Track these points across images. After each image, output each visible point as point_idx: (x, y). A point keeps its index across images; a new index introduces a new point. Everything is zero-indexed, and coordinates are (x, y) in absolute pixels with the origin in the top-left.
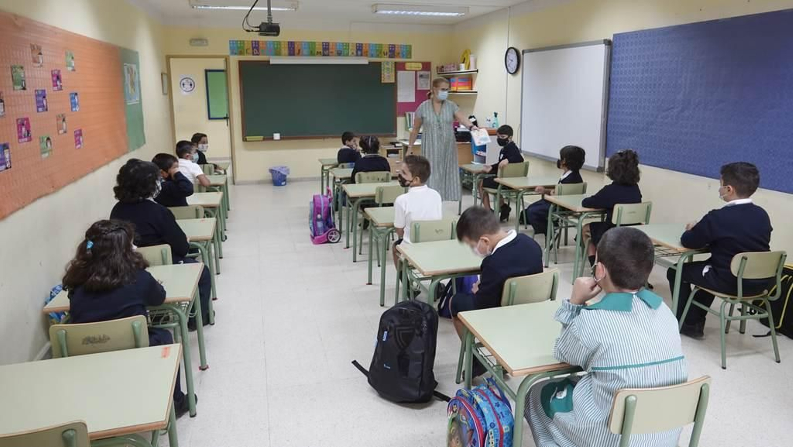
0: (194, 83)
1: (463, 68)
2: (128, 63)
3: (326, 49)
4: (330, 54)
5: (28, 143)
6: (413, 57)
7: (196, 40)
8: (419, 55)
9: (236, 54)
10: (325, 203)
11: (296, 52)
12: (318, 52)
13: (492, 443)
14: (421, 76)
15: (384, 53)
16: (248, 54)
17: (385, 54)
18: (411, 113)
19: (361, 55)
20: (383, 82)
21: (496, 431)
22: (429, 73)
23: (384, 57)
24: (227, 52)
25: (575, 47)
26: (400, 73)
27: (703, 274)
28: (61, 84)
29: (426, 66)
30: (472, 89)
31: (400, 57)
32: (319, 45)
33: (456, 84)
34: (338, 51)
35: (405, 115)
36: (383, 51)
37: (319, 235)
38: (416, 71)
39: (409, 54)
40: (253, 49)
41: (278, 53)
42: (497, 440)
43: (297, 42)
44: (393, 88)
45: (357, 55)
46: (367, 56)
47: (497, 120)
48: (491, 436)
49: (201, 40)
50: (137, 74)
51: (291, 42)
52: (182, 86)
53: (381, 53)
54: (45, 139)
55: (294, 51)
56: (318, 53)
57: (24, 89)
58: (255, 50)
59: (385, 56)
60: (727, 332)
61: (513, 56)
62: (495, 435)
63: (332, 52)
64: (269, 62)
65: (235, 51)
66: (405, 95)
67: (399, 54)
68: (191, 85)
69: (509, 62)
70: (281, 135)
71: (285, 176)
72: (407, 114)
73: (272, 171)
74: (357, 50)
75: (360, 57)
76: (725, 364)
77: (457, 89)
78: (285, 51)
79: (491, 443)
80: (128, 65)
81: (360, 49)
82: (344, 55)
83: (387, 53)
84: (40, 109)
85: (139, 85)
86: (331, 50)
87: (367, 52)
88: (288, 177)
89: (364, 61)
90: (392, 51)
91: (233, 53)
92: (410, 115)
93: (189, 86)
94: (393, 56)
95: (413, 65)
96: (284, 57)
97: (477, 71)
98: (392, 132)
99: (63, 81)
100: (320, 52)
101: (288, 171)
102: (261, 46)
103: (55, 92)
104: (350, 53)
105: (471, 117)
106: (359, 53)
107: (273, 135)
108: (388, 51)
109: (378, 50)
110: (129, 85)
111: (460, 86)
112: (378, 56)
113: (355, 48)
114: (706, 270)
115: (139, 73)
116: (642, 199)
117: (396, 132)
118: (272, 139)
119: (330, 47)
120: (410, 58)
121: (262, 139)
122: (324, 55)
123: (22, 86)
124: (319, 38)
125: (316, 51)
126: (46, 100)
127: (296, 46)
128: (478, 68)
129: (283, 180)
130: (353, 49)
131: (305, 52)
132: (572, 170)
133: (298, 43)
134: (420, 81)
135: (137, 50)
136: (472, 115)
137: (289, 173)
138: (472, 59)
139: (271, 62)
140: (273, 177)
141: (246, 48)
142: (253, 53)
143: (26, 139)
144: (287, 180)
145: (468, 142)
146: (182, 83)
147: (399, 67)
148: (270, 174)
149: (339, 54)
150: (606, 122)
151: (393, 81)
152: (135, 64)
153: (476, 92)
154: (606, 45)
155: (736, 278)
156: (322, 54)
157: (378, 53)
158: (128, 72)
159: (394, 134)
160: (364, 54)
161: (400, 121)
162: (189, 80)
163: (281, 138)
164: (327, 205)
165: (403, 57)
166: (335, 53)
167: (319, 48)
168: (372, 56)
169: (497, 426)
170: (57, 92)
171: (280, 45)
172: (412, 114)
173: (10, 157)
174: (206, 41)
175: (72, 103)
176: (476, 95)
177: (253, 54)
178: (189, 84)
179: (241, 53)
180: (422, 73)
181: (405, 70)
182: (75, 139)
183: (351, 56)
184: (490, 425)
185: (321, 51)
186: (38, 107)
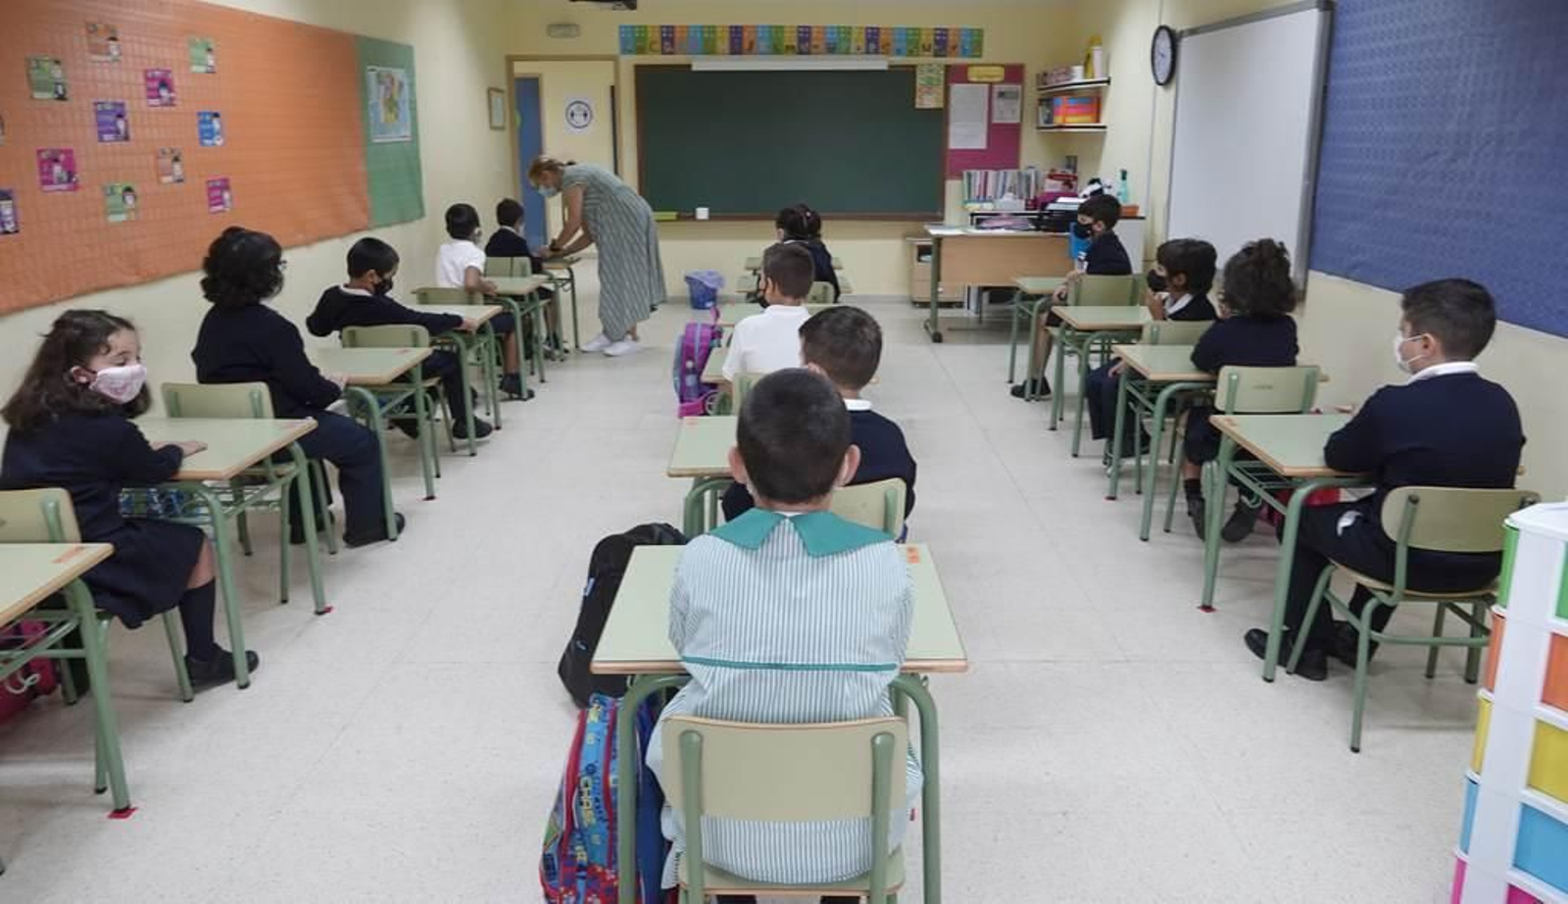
0: (591, 112)
1: (1078, 75)
2: (378, 65)
3: (805, 42)
4: (813, 50)
5: (69, 193)
6: (985, 53)
7: (559, 26)
8: (998, 51)
9: (630, 52)
10: (702, 339)
11: (746, 45)
12: (787, 47)
13: (588, 804)
14: (1001, 94)
15: (924, 46)
16: (654, 51)
17: (926, 49)
18: (972, 172)
19: (876, 52)
20: (918, 106)
21: (597, 781)
22: (1019, 87)
23: (923, 56)
24: (614, 47)
25: (1260, 19)
26: (957, 89)
27: (1340, 531)
28: (172, 95)
29: (1014, 73)
30: (1098, 121)
31: (957, 55)
32: (791, 32)
33: (1062, 109)
34: (828, 44)
35: (960, 176)
36: (922, 42)
37: (690, 401)
38: (991, 84)
39: (976, 48)
40: (662, 44)
41: (710, 50)
42: (597, 800)
43: (748, 27)
44: (939, 118)
45: (868, 52)
46: (886, 53)
47: (1125, 186)
48: (585, 790)
49: (567, 26)
50: (406, 88)
51: (736, 27)
52: (569, 117)
53: (916, 47)
54: (120, 190)
55: (740, 44)
56: (789, 49)
57: (62, 98)
58: (667, 43)
59: (927, 53)
60: (1430, 675)
61: (1164, 44)
62: (594, 788)
63: (816, 47)
64: (689, 66)
65: (629, 48)
66: (966, 134)
67: (954, 48)
68: (585, 115)
69: (1158, 58)
70: (710, 211)
71: (714, 290)
72: (965, 173)
73: (688, 279)
74: (868, 41)
75: (874, 56)
76: (1359, 743)
77: (1064, 121)
78: (723, 44)
79: (585, 804)
80: (378, 69)
81: (874, 39)
82: (840, 53)
83: (930, 46)
84: (106, 137)
85: (413, 109)
86: (814, 43)
87: (888, 45)
88: (721, 292)
89: (880, 63)
90: (942, 42)
91: (625, 51)
92: (969, 175)
93: (582, 117)
94: (943, 53)
95: (986, 70)
96: (723, 57)
97: (1108, 82)
98: (935, 211)
99: (176, 89)
100: (793, 47)
101: (720, 281)
102: (678, 35)
103: (153, 109)
104: (852, 50)
105: (1093, 182)
106: (872, 46)
107: (694, 211)
108: (932, 42)
109: (911, 40)
110: (381, 108)
111: (1072, 115)
112: (911, 53)
113: (863, 36)
114: (1346, 521)
115: (412, 85)
116: (1299, 358)
117: (943, 211)
118: (693, 217)
119: (814, 35)
120: (980, 56)
121: (674, 218)
122: (801, 53)
123: (56, 92)
124: (791, 18)
125: (786, 43)
126: (126, 121)
127: (746, 34)
128: (1111, 75)
129: (708, 297)
130: (858, 40)
131: (763, 45)
132: (1191, 293)
133: (748, 30)
134: (998, 103)
135: (412, 43)
136: (1095, 177)
137: (722, 286)
138: (1097, 56)
139: (695, 68)
140: (691, 290)
141: (649, 41)
142: (662, 49)
143: (63, 187)
144: (718, 300)
145: (1066, 234)
146: (570, 112)
147: (956, 75)
148: (686, 286)
149: (831, 49)
150: (1311, 190)
151: (941, 105)
152: (402, 67)
153: (1104, 127)
154: (1320, 11)
155: (1393, 544)
156: (797, 50)
157: (911, 47)
158: (380, 82)
159: (939, 214)
160: (881, 50)
161: (953, 188)
162: (583, 106)
163: (712, 218)
164: (705, 344)
165: (964, 53)
166: (822, 47)
167: (791, 39)
168: (899, 52)
169: (600, 773)
170: (159, 108)
171: (714, 32)
172: (975, 174)
173: (15, 214)
174: (576, 26)
175: (202, 132)
176: (1105, 133)
177: (664, 53)
178: (582, 112)
179: (640, 51)
180: (1005, 87)
181: (966, 81)
182: (209, 195)
183: (855, 54)
184: (587, 769)
185: (795, 43)
186: (101, 133)
